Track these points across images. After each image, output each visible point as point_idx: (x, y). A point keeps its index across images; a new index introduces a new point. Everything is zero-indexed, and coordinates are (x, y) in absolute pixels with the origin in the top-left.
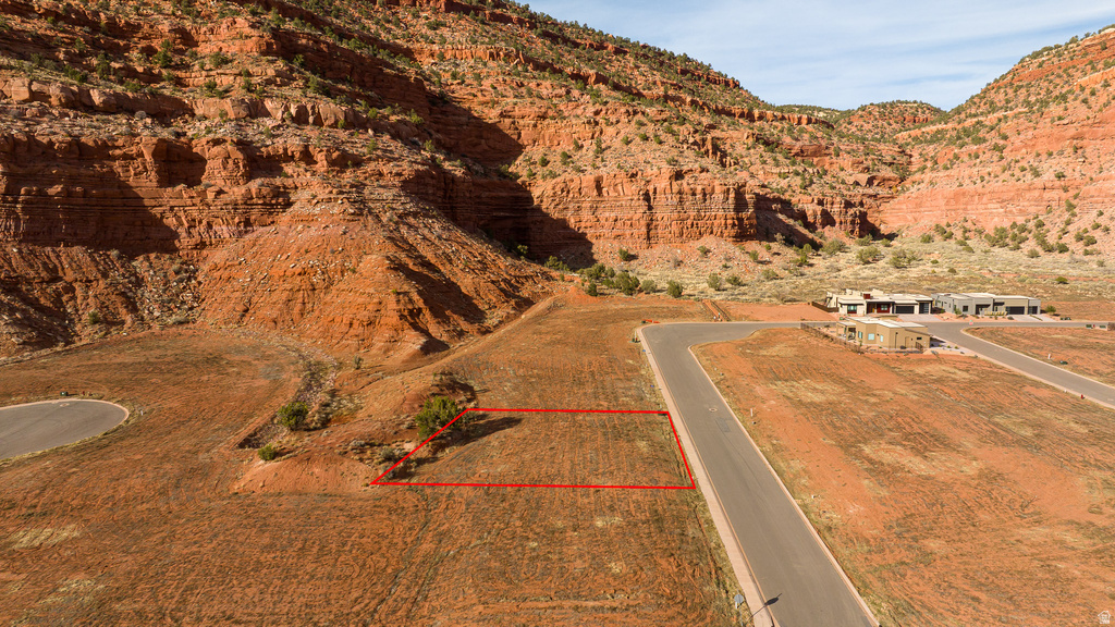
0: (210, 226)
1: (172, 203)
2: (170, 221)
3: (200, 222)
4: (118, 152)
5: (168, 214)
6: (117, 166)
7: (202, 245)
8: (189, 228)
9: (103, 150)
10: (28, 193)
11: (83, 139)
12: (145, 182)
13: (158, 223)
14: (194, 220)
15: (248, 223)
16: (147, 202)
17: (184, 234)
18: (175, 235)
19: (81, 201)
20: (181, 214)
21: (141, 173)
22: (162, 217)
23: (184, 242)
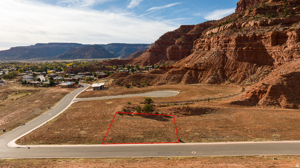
0: (283, 58)
1: (274, 51)
2: (273, 56)
3: (280, 57)
4: (264, 37)
5: (273, 54)
6: (263, 41)
7: (280, 64)
8: (278, 58)
9: (260, 37)
10: (239, 49)
11: (256, 35)
12: (268, 45)
13: (270, 57)
14: (279, 56)
15: (292, 57)
16: (268, 51)
17: (276, 61)
18: (274, 61)
19: (251, 51)
20: (276, 54)
21: (268, 42)
22: (272, 55)
23: (276, 63)
